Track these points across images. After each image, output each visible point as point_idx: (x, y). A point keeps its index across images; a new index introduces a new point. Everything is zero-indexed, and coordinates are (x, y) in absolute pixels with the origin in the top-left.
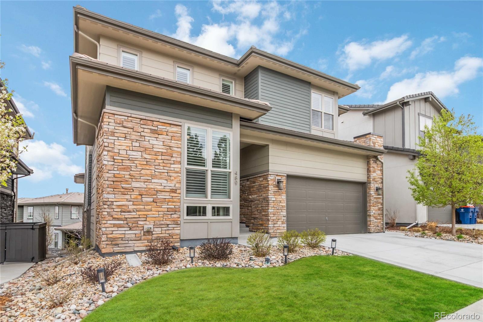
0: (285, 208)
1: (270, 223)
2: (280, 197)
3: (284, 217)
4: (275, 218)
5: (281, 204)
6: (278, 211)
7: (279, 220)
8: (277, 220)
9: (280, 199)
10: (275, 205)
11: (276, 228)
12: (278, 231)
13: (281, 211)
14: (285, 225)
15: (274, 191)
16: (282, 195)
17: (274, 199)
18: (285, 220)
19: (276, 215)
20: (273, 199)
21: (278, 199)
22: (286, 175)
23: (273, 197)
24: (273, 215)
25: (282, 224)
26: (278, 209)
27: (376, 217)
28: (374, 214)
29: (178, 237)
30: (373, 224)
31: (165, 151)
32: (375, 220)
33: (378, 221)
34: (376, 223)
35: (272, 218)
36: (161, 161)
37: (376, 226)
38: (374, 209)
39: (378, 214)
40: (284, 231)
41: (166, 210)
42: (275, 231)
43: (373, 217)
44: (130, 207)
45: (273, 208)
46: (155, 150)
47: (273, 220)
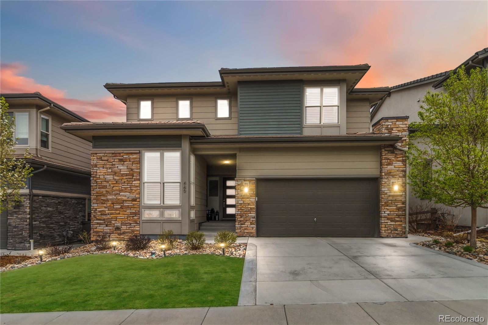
0: (254, 210)
1: (237, 223)
2: (248, 200)
3: (253, 218)
4: (243, 219)
5: (249, 206)
6: (245, 213)
7: (247, 221)
8: (245, 221)
9: (249, 202)
10: (243, 207)
11: (243, 228)
12: (245, 231)
14: (255, 226)
15: (241, 195)
16: (250, 198)
17: (242, 202)
18: (254, 221)
20: (240, 202)
21: (246, 202)
22: (254, 179)
23: (241, 200)
24: (240, 217)
25: (251, 224)
26: (246, 211)
27: (392, 218)
28: (388, 216)
29: (138, 232)
30: (385, 227)
31: (128, 173)
32: (390, 223)
33: (397, 223)
34: (392, 226)
35: (238, 219)
36: (126, 180)
37: (392, 229)
38: (388, 209)
39: (395, 215)
40: (253, 231)
41: (129, 213)
42: (243, 231)
43: (386, 219)
44: (107, 212)
45: (240, 210)
46: (122, 173)
47: (241, 221)
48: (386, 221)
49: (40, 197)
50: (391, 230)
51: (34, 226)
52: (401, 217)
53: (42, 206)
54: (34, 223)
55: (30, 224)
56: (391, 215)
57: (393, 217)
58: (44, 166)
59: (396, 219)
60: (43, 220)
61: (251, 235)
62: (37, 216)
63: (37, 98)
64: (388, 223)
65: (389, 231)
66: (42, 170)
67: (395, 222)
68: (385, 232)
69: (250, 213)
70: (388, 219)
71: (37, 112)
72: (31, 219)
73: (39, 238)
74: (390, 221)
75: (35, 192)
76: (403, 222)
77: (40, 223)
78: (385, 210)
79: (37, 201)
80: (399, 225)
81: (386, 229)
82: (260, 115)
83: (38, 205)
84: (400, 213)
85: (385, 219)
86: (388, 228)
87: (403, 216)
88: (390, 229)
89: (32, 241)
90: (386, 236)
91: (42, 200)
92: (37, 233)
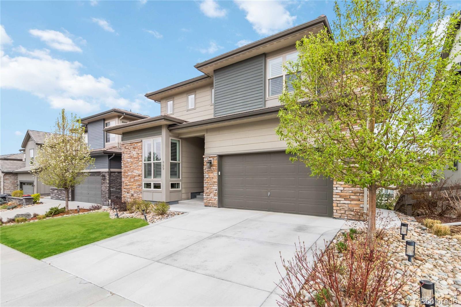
0: (217, 183)
1: (204, 194)
2: (212, 174)
3: (216, 190)
4: (208, 191)
5: (213, 180)
6: (210, 185)
7: (212, 193)
8: (210, 193)
9: (212, 176)
10: (208, 181)
11: (208, 199)
12: (210, 201)
13: (213, 185)
14: (217, 197)
15: (208, 170)
16: (214, 172)
17: (208, 176)
18: (216, 193)
19: (209, 189)
20: (206, 176)
21: (210, 176)
22: (216, 156)
23: (207, 174)
24: (206, 189)
25: (215, 196)
26: (210, 184)
27: (346, 196)
28: (341, 192)
29: (141, 198)
30: (337, 206)
31: (137, 156)
32: (343, 201)
33: (352, 202)
34: (347, 205)
35: (206, 191)
36: (136, 162)
37: (346, 209)
38: (341, 185)
39: (351, 192)
40: (215, 202)
41: (137, 185)
42: (208, 201)
43: (339, 196)
44: (128, 184)
45: (207, 183)
46: (134, 156)
47: (207, 193)
48: (337, 199)
49: (116, 173)
50: (345, 211)
51: (112, 191)
52: (358, 194)
53: (118, 179)
54: (112, 189)
55: (109, 190)
56: (345, 192)
57: (348, 194)
58: (113, 154)
59: (352, 197)
60: (118, 187)
61: (214, 205)
62: (114, 185)
63: (114, 112)
64: (341, 202)
65: (343, 212)
66: (112, 157)
67: (351, 201)
68: (336, 213)
69: (214, 186)
70: (341, 196)
71: (118, 120)
72: (110, 187)
73: (116, 198)
74: (343, 199)
75: (112, 170)
76: (361, 201)
77: (116, 189)
78: (337, 186)
79: (114, 176)
80: (356, 204)
81: (338, 208)
82: (230, 96)
83: (115, 178)
84: (357, 190)
85: (336, 196)
86: (341, 208)
87: (361, 193)
88: (343, 209)
89: (110, 200)
90: (338, 217)
91: (118, 175)
92: (114, 195)
